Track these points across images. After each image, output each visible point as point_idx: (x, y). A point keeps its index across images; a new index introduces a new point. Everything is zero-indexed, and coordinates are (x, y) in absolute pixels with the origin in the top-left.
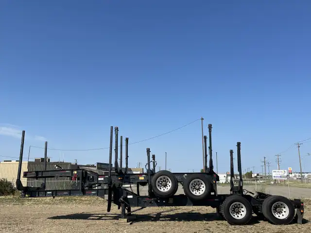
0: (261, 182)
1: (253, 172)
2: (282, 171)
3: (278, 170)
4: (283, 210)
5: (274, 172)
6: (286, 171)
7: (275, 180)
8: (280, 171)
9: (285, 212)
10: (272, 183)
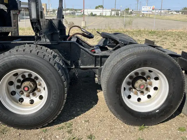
0: (134, 15)
1: (129, 9)
2: (149, 7)
3: (146, 7)
4: (151, 84)
5: (143, 8)
6: (151, 7)
7: (143, 14)
8: (147, 7)
9: (156, 89)
10: (141, 16)
